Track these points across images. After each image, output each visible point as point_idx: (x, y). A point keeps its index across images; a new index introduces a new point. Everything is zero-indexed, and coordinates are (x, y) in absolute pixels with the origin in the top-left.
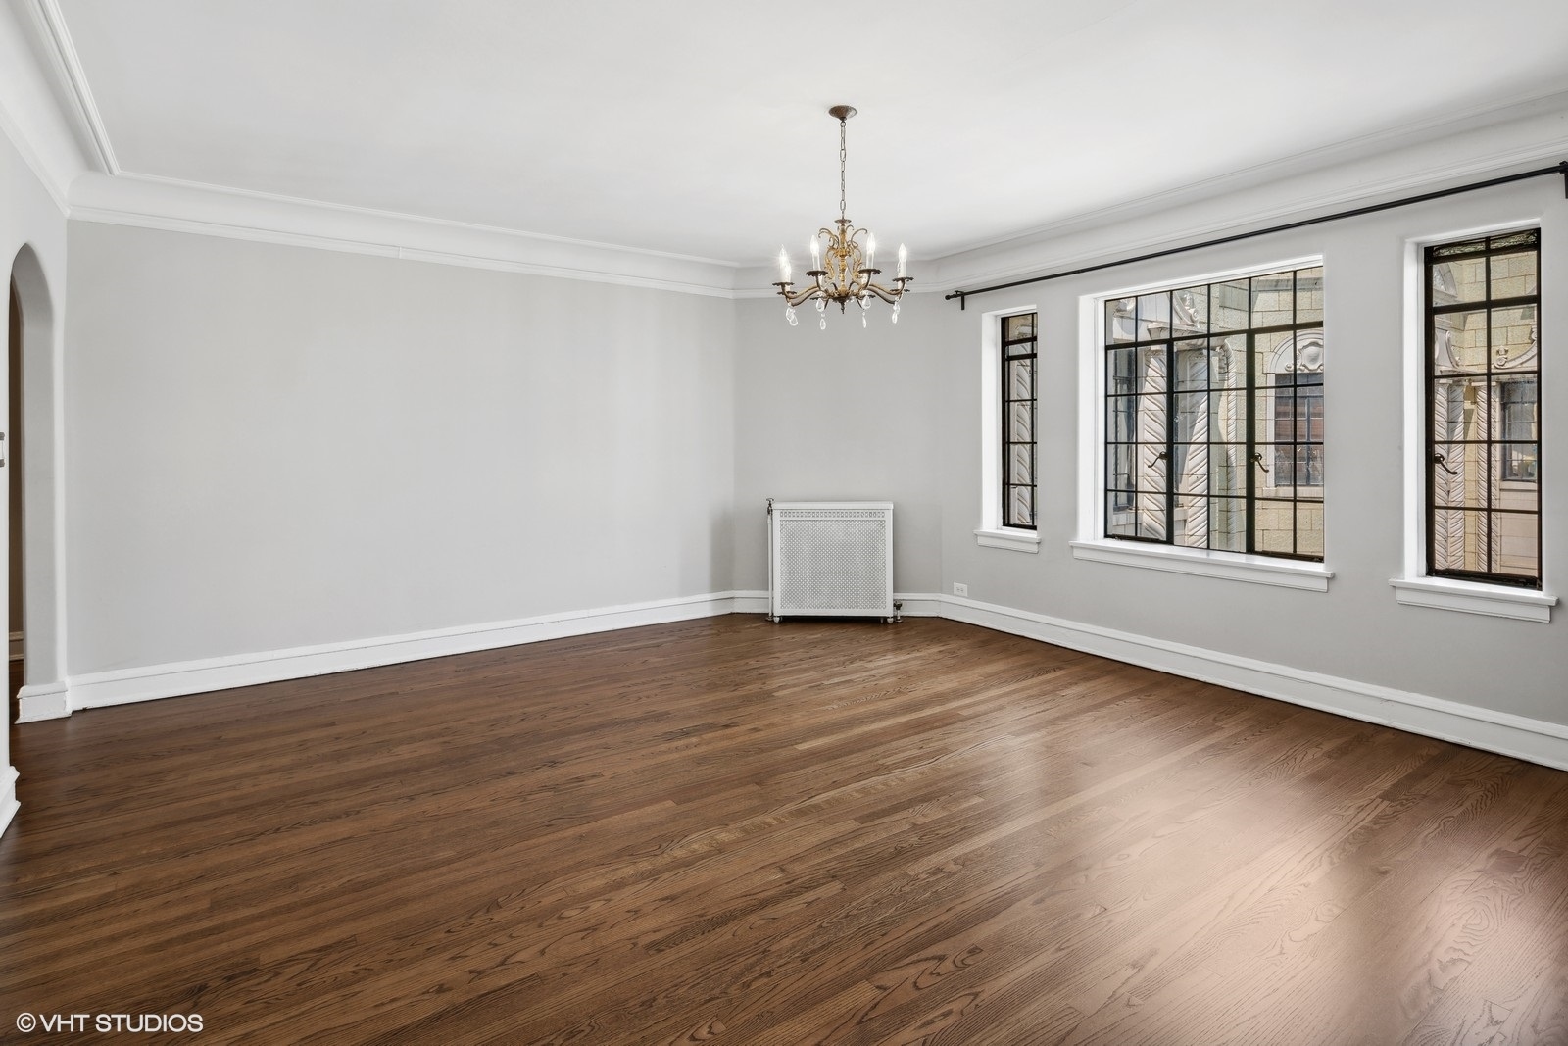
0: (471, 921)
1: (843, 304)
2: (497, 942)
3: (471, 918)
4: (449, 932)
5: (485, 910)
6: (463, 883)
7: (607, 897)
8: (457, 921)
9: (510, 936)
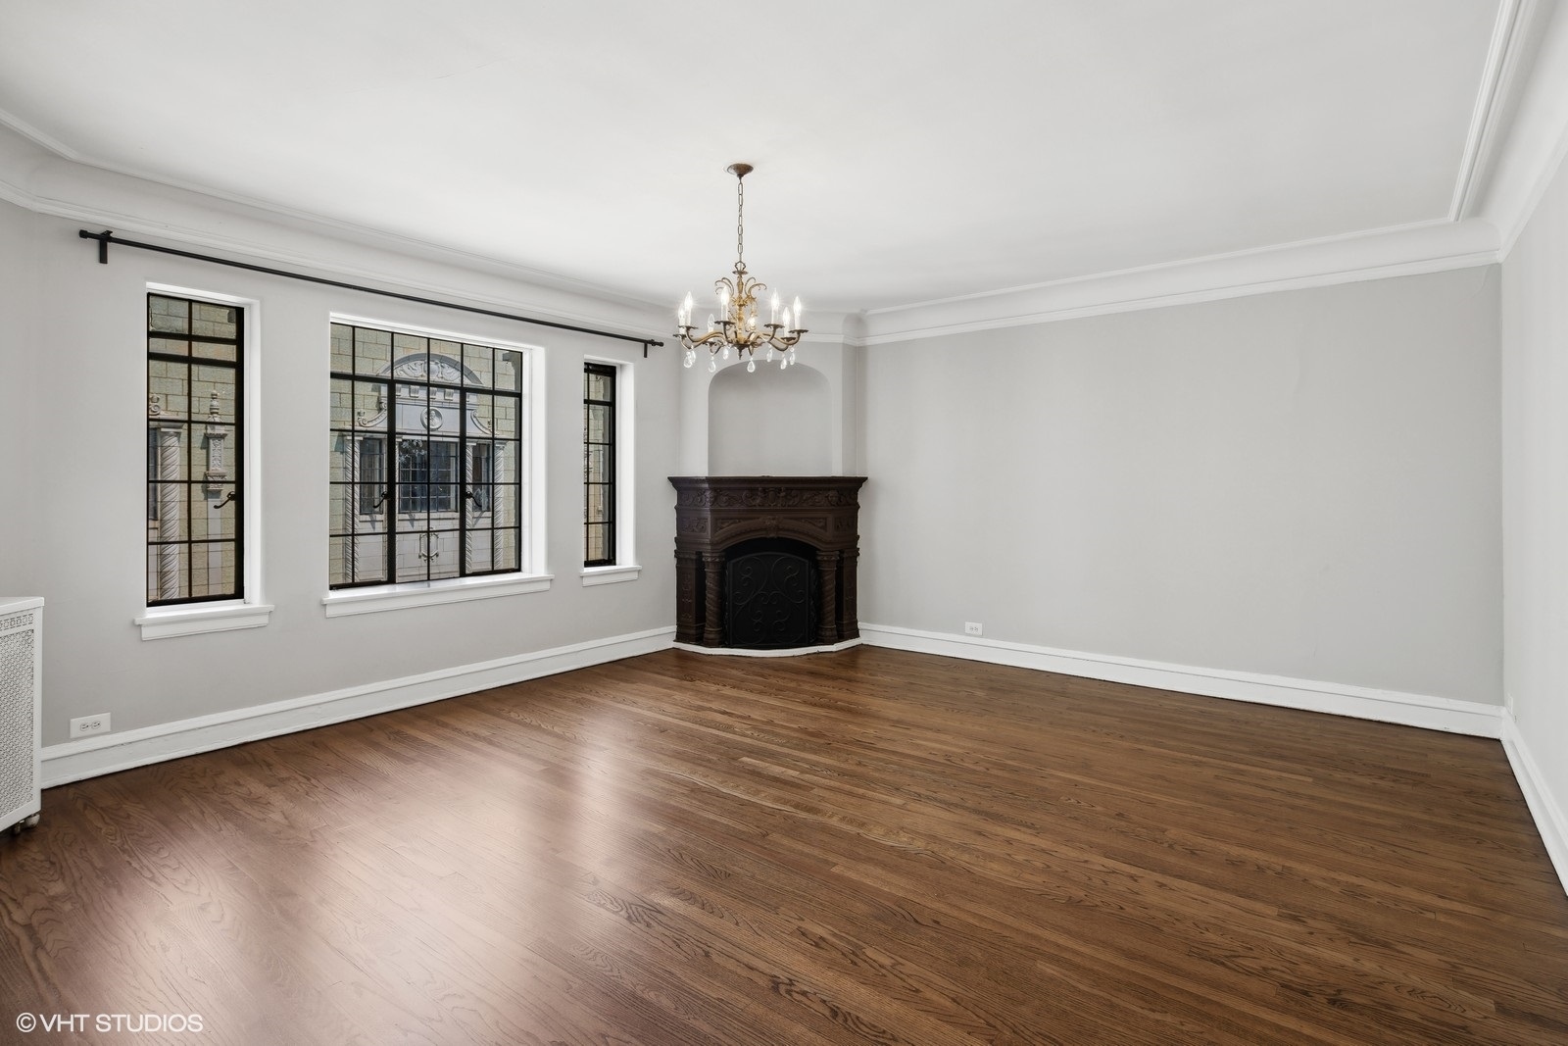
0: (1100, 904)
1: (740, 351)
2: (1101, 882)
3: (1097, 906)
4: (1121, 908)
5: (1082, 903)
6: (1068, 932)
7: (1008, 857)
8: (1109, 910)
9: (1090, 879)
